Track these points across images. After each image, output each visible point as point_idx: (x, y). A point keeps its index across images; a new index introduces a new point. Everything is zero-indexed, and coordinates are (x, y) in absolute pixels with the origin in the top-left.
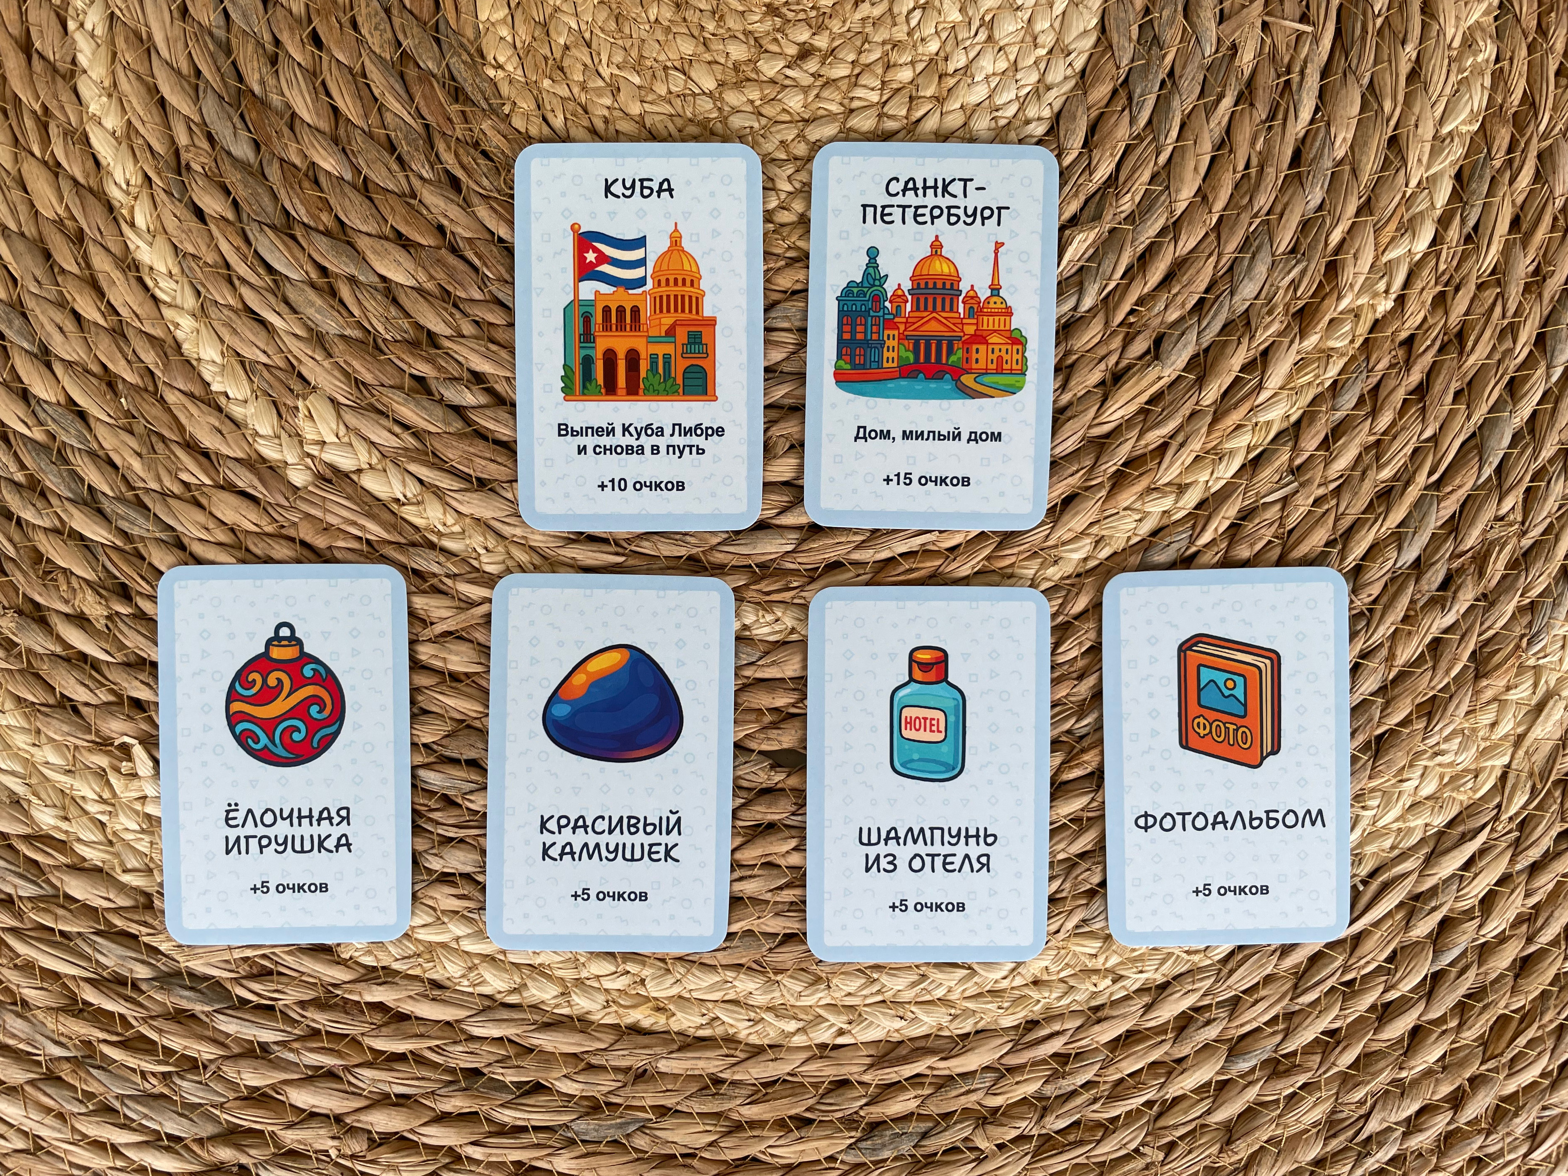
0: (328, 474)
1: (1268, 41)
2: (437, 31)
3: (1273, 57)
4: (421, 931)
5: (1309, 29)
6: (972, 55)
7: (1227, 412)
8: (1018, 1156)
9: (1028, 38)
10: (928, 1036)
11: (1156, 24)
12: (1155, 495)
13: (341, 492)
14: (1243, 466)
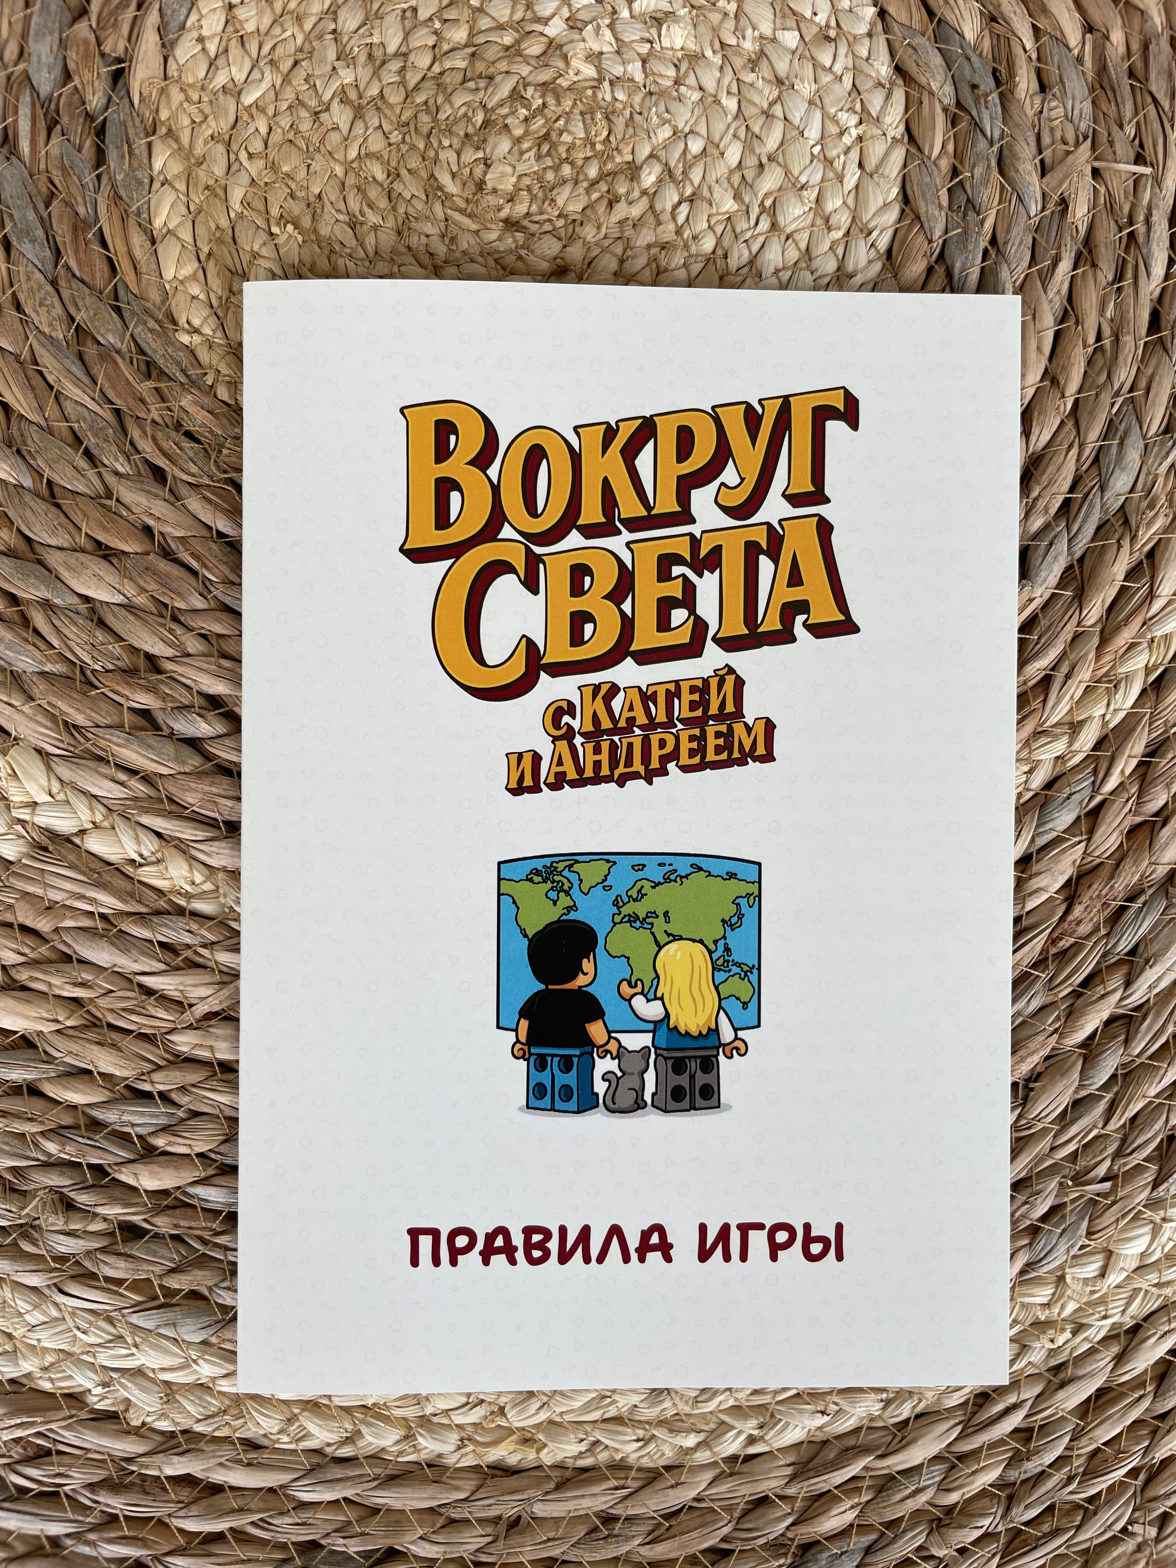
0: (45, 842)
1: (1102, 190)
2: (117, 299)
3: (1111, 207)
4: (223, 1382)
5: (1148, 170)
6: (755, 248)
7: (1117, 629)
8: (985, 1559)
9: (819, 221)
10: (857, 1430)
11: (968, 187)
12: (1043, 740)
13: (60, 861)
14: (1144, 691)
